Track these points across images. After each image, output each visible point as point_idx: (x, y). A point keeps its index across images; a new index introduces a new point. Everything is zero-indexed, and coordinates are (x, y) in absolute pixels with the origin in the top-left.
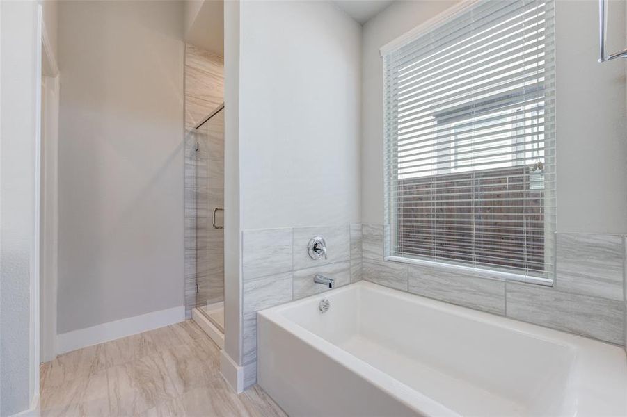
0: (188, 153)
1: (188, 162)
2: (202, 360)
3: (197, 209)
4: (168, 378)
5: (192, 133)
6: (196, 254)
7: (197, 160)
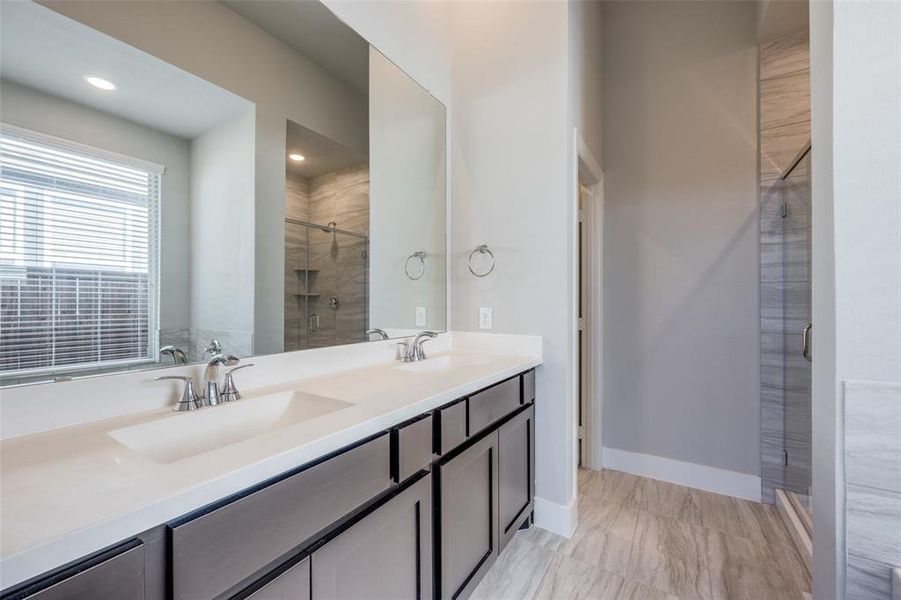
0: (766, 224)
1: (765, 240)
2: (770, 585)
3: (784, 318)
4: (706, 572)
5: (773, 189)
6: (785, 398)
7: (785, 233)
